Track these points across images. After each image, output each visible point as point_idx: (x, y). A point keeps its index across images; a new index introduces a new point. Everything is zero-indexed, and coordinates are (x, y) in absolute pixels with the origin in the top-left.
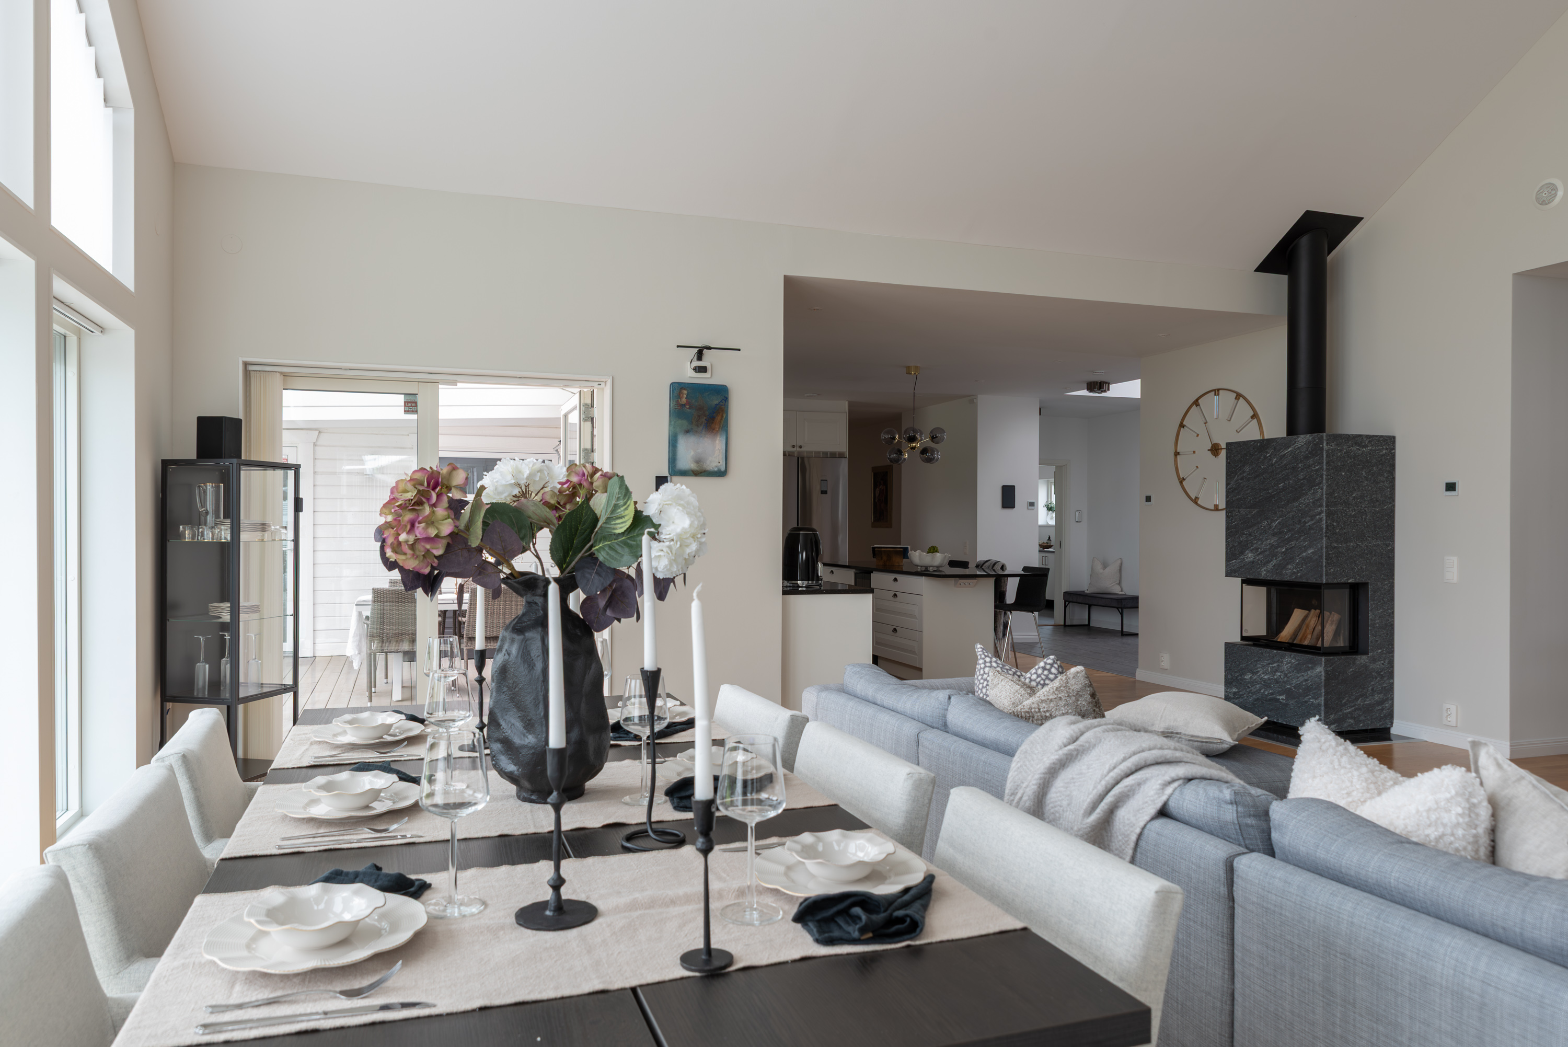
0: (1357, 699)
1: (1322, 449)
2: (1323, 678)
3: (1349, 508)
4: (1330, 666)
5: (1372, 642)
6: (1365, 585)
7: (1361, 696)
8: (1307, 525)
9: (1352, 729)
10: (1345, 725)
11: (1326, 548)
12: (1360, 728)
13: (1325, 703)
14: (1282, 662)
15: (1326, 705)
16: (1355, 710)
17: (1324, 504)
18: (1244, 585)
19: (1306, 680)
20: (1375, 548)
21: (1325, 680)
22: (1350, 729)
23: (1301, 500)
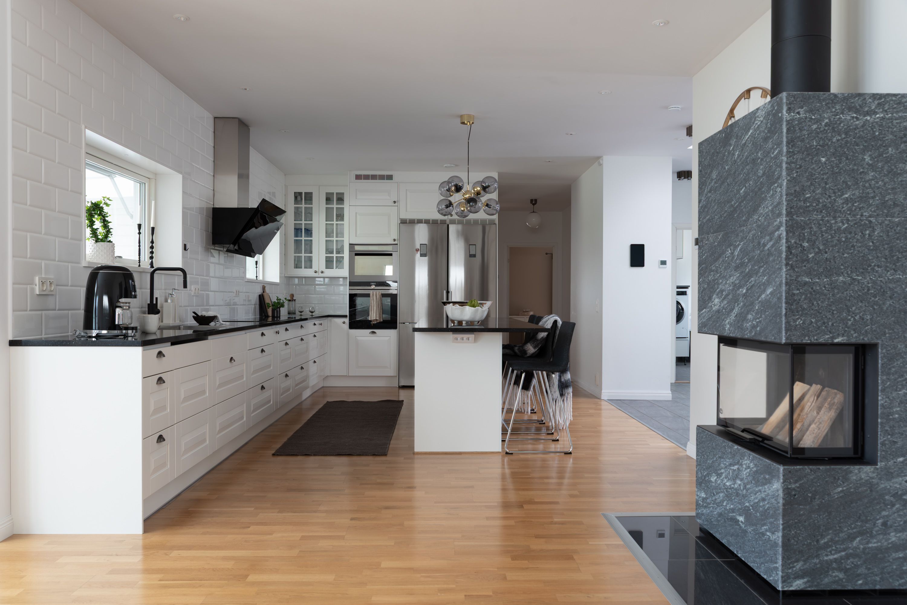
0: (852, 538)
1: (781, 119)
2: (781, 501)
3: (835, 218)
4: (796, 482)
5: (883, 444)
6: (874, 346)
7: (861, 533)
8: (766, 248)
9: (839, 588)
10: (826, 580)
11: (787, 284)
12: (857, 588)
13: (783, 543)
14: (741, 465)
15: (786, 545)
16: (848, 557)
17: (784, 212)
18: (721, 345)
19: (763, 500)
20: (891, 285)
21: (784, 505)
22: (835, 587)
23: (761, 210)
